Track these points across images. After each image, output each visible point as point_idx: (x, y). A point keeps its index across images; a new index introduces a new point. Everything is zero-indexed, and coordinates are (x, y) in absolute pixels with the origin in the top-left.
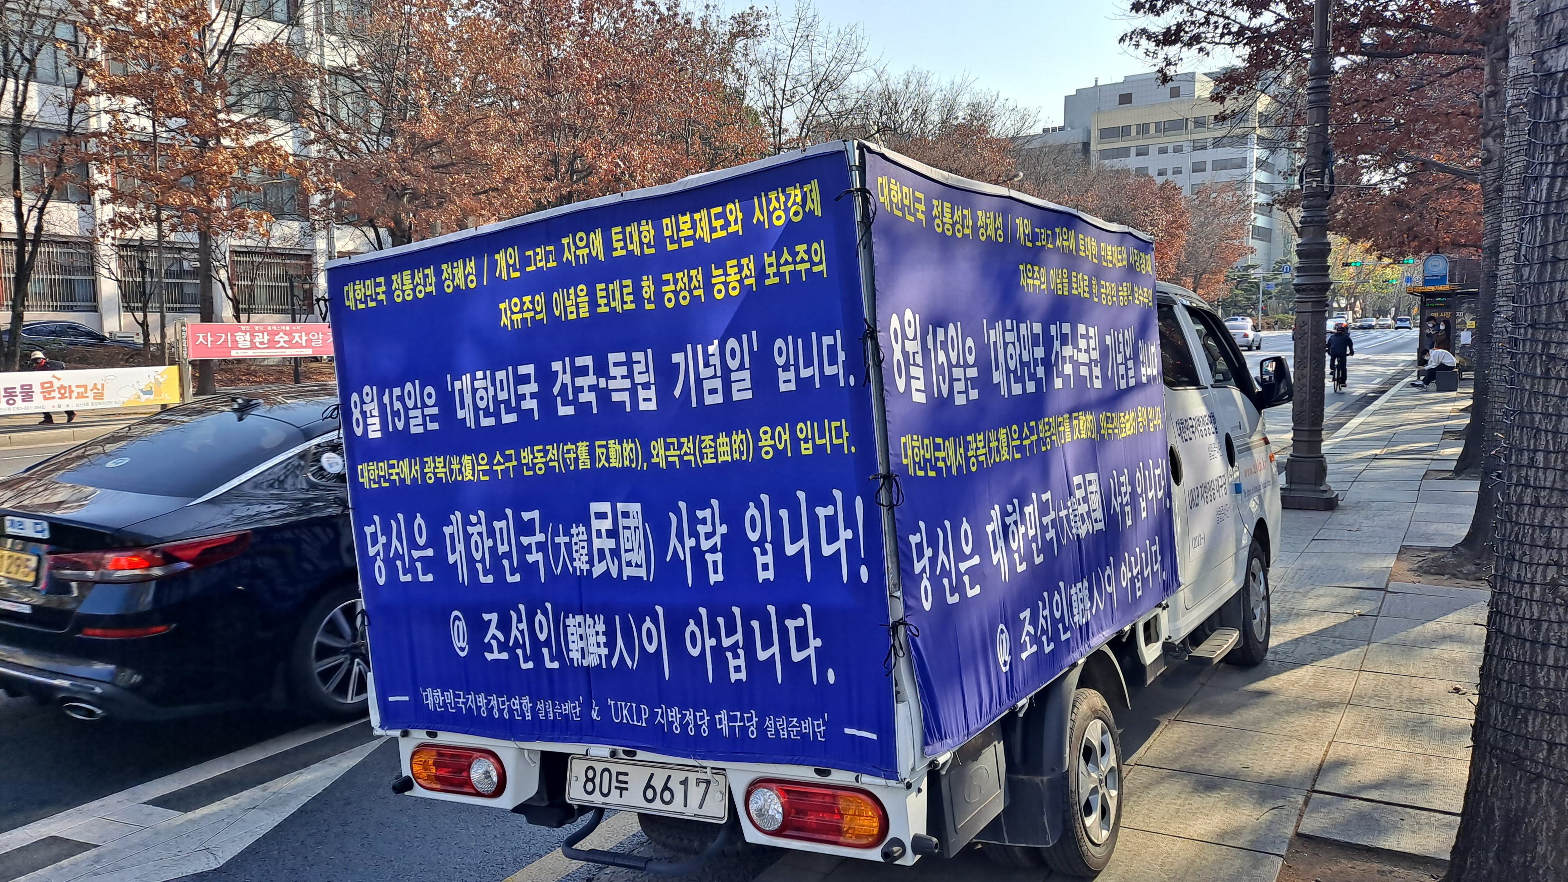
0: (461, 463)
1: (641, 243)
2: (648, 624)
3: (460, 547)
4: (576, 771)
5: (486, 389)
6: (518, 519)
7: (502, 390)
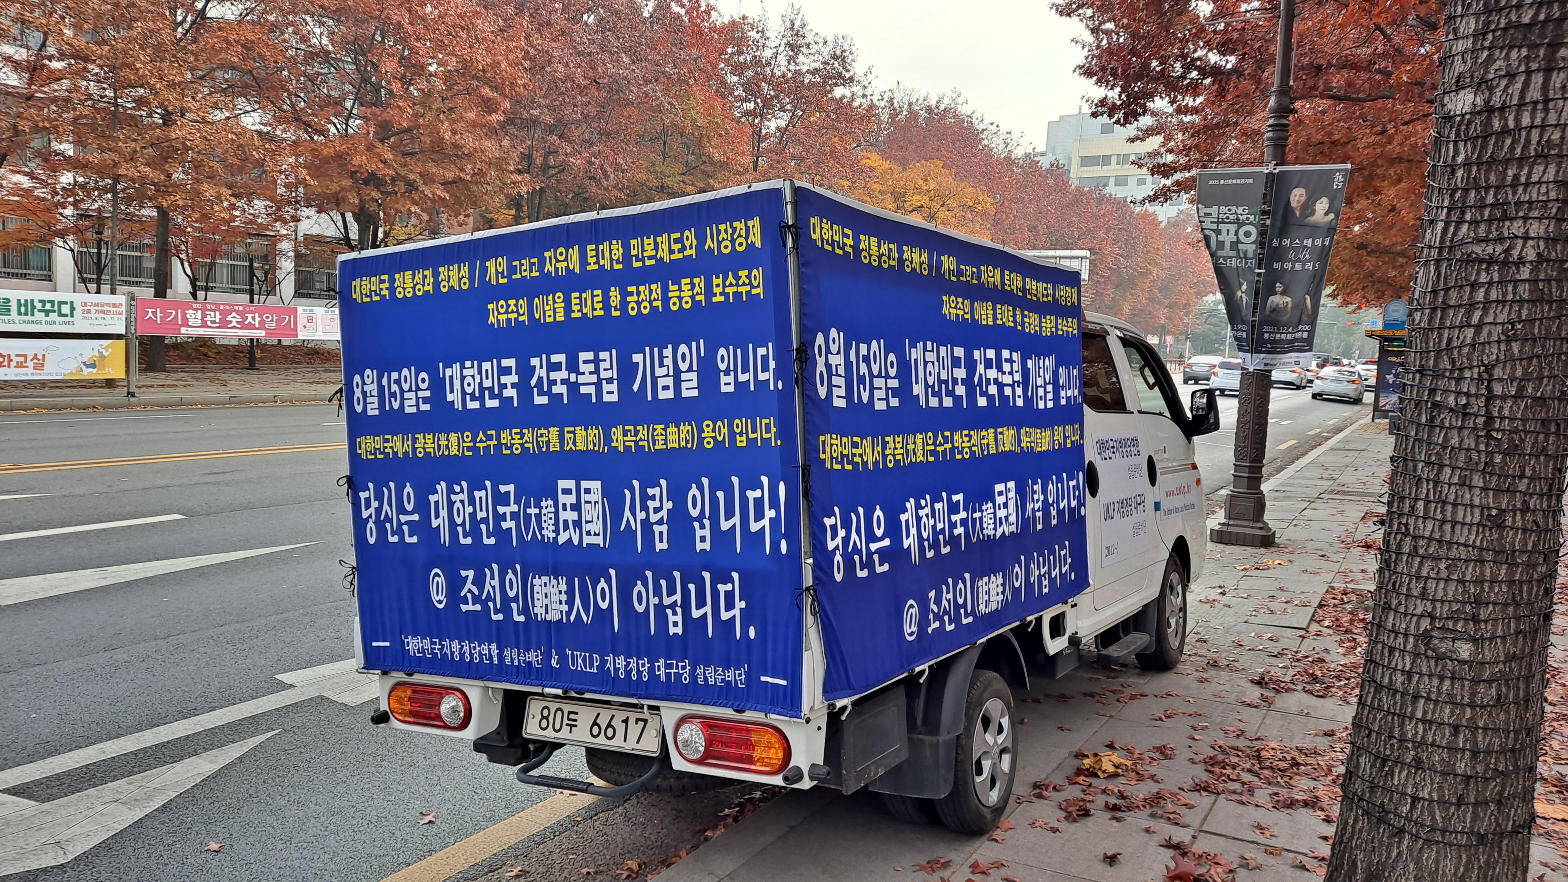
0: (448, 440)
1: (611, 259)
2: (603, 584)
3: (444, 513)
4: (534, 708)
5: (473, 376)
6: (495, 490)
7: (487, 378)
